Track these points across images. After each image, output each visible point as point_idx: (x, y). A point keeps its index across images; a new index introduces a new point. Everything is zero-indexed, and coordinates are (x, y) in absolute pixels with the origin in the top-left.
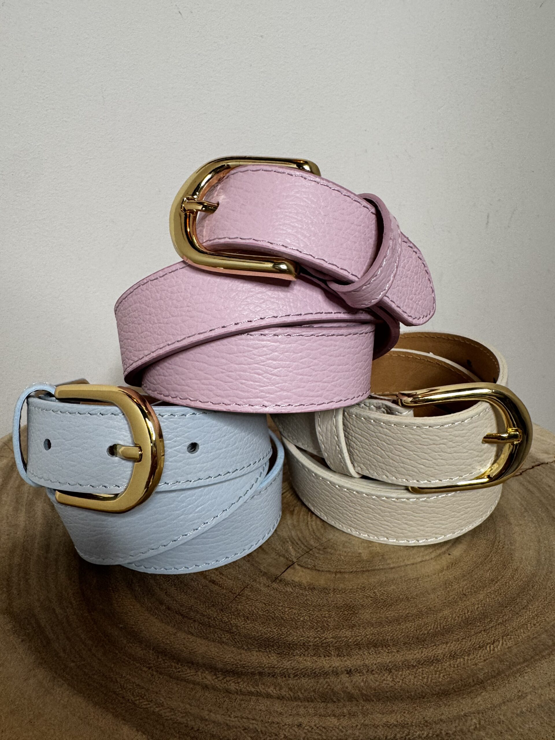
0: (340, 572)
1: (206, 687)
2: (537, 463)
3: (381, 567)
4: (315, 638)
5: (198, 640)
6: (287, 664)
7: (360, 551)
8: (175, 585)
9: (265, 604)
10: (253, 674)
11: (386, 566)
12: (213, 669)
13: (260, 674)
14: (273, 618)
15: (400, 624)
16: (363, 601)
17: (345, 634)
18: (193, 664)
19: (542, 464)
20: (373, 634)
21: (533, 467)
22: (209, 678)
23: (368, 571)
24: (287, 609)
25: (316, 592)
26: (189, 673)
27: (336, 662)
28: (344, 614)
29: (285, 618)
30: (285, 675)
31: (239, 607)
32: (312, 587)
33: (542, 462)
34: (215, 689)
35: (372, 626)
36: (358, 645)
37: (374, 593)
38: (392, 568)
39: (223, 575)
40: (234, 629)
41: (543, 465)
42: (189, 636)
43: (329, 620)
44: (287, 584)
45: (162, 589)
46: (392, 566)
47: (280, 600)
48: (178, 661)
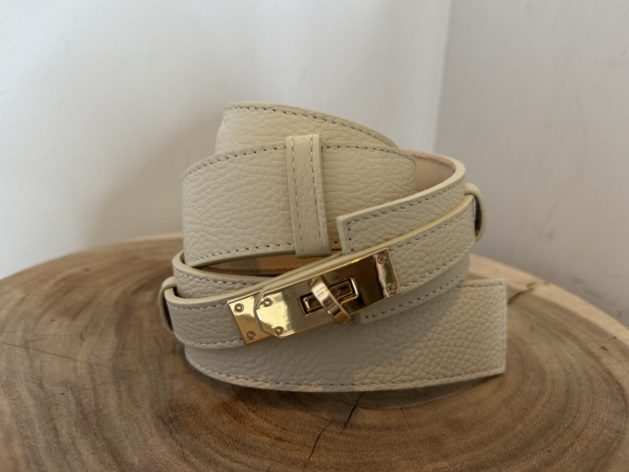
8: (238, 449)
9: (349, 452)
14: (364, 464)
15: (486, 445)
16: (443, 431)
17: (443, 465)
20: (468, 460)
24: (373, 453)
25: (393, 430)
28: (432, 447)
29: (377, 462)
32: (386, 426)
35: (464, 452)
39: (287, 430)
41: (522, 294)
43: (421, 455)
44: (359, 428)
45: (224, 456)
47: (362, 445)
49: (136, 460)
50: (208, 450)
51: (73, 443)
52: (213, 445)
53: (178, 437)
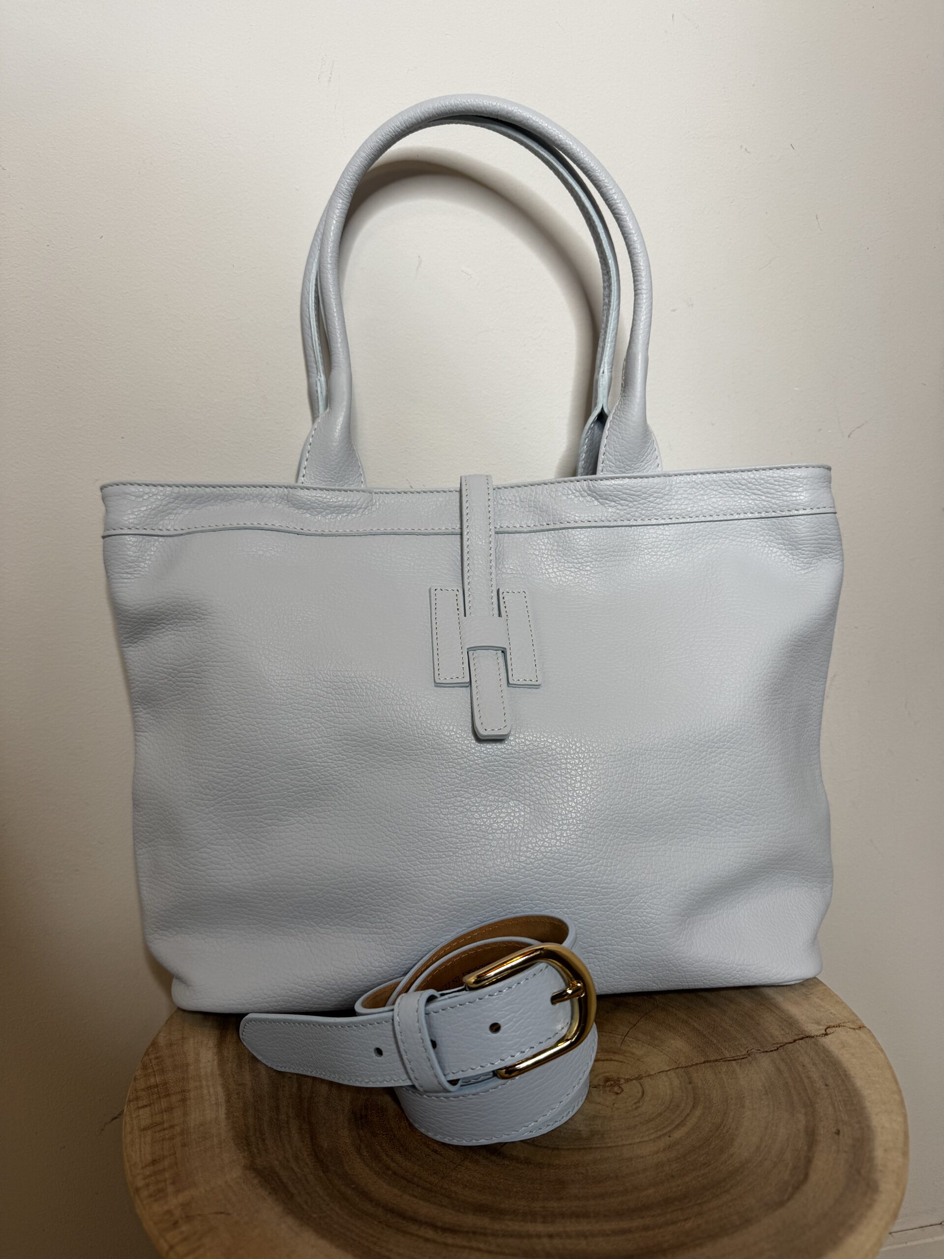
0: (558, 1149)
1: (427, 1240)
2: (801, 1036)
3: (598, 1146)
4: (525, 1206)
5: (421, 1202)
6: (497, 1226)
7: (581, 1129)
8: (400, 1152)
9: (483, 1175)
10: (468, 1232)
11: (603, 1145)
12: (434, 1226)
13: (474, 1233)
14: (489, 1187)
15: (604, 1199)
16: (575, 1177)
17: (552, 1204)
18: (416, 1221)
19: (807, 1037)
20: (577, 1206)
21: (795, 1041)
22: (430, 1234)
23: (585, 1149)
24: (502, 1180)
25: (532, 1166)
26: (413, 1228)
27: (540, 1228)
28: (555, 1188)
30: (495, 1235)
31: (459, 1176)
32: (528, 1160)
33: (807, 1034)
34: (434, 1241)
35: (579, 1199)
36: (563, 1215)
37: (587, 1170)
38: (609, 1147)
40: (453, 1195)
41: (807, 1040)
42: (414, 1199)
45: (387, 1155)
46: (609, 1145)
48: (404, 1218)
49: (326, 1145)
50: (378, 1148)
51: (288, 1123)
52: (384, 1145)
53: (361, 1132)
